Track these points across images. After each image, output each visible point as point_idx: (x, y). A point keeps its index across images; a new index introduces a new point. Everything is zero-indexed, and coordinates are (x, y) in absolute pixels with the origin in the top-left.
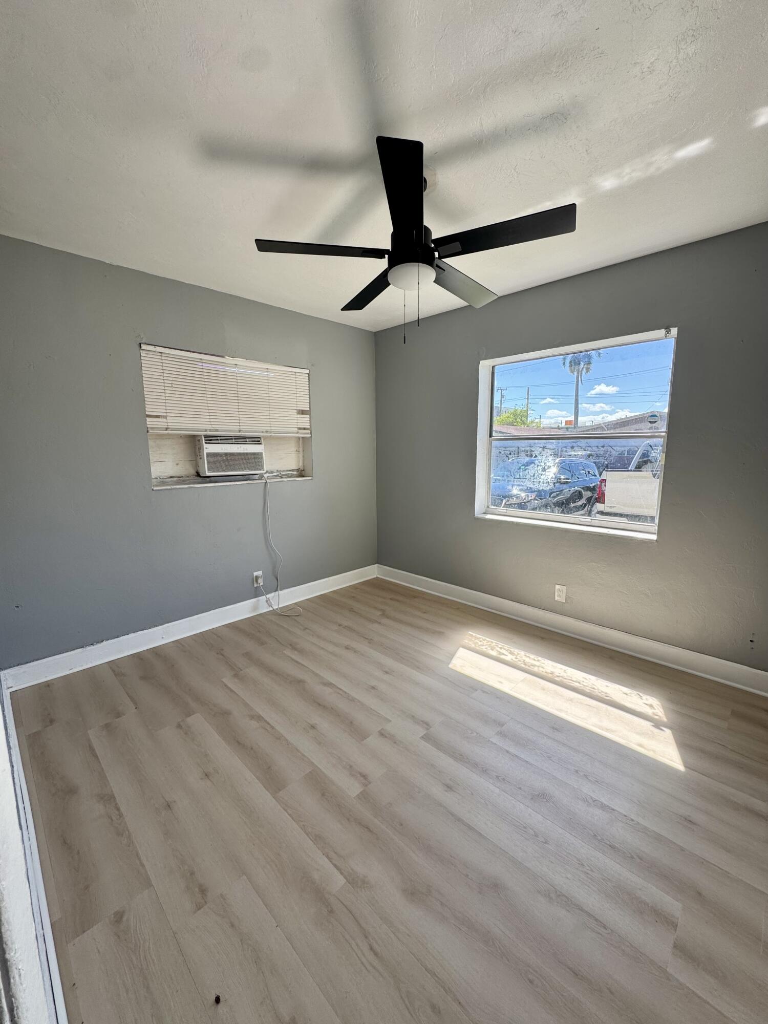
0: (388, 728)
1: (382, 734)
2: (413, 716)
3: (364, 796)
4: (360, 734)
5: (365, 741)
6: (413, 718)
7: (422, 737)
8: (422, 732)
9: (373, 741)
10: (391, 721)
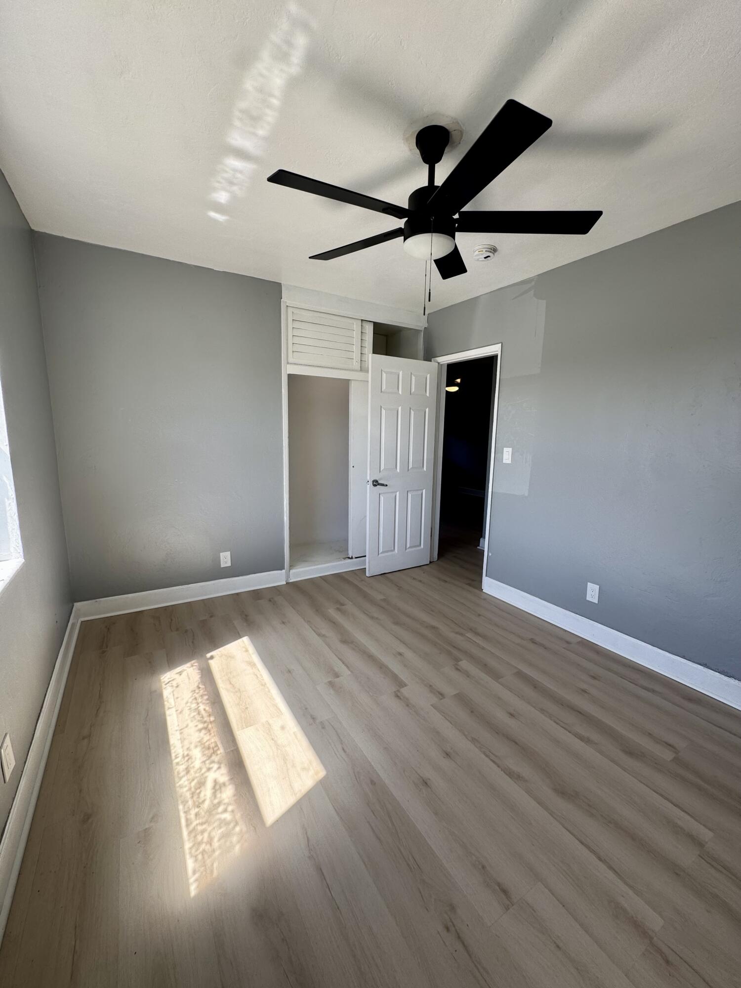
0: (435, 700)
1: (442, 695)
2: (408, 705)
3: (457, 660)
4: (461, 698)
5: (458, 692)
6: (408, 704)
7: (406, 685)
8: (405, 691)
9: (449, 691)
10: (432, 705)
